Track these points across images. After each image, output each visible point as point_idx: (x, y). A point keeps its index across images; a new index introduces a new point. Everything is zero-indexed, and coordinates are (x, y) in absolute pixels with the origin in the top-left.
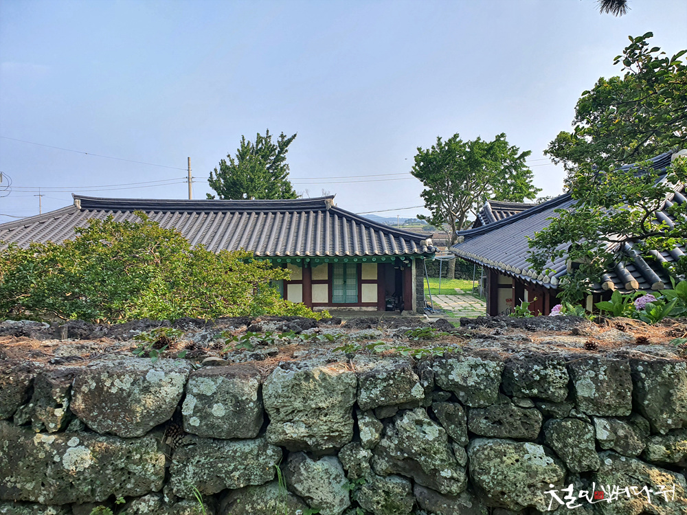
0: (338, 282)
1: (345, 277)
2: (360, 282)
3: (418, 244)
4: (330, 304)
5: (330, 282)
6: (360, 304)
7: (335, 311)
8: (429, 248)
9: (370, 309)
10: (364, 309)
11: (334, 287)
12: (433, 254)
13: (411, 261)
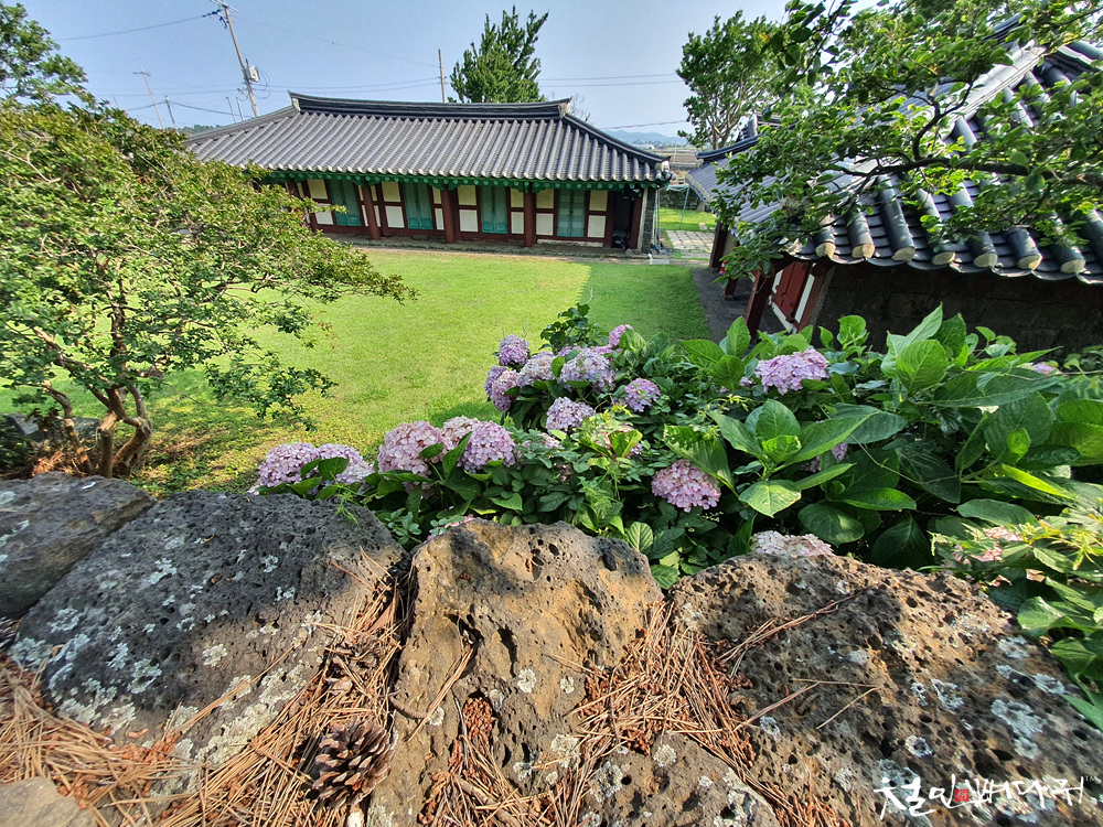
0: (564, 212)
1: (572, 206)
2: (588, 213)
3: (652, 168)
4: (554, 237)
5: (555, 211)
6: (585, 239)
7: (560, 245)
8: (664, 174)
9: (596, 245)
10: (590, 244)
11: (560, 218)
12: (667, 181)
13: (642, 191)
